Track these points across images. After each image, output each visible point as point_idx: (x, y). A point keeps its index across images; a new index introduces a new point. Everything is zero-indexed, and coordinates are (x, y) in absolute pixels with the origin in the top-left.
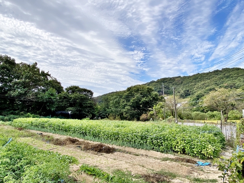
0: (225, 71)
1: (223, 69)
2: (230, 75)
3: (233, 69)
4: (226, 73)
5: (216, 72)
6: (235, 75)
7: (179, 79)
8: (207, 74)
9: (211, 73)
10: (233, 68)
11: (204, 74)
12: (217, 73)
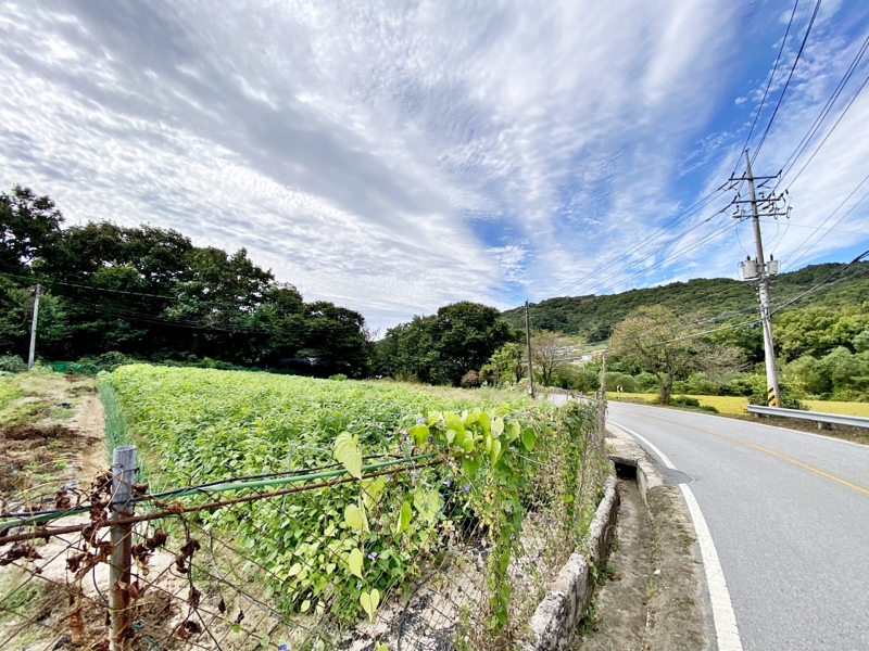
0: (696, 285)
1: (691, 281)
2: (708, 294)
3: (716, 282)
4: (698, 290)
5: (676, 287)
6: (719, 295)
7: (591, 300)
8: (655, 290)
9: (664, 288)
10: (715, 280)
11: (647, 290)
12: (677, 290)
